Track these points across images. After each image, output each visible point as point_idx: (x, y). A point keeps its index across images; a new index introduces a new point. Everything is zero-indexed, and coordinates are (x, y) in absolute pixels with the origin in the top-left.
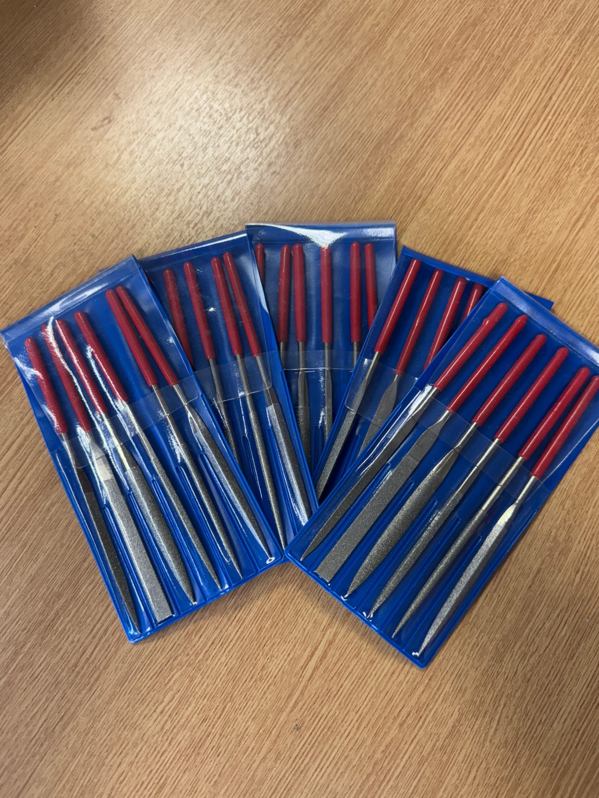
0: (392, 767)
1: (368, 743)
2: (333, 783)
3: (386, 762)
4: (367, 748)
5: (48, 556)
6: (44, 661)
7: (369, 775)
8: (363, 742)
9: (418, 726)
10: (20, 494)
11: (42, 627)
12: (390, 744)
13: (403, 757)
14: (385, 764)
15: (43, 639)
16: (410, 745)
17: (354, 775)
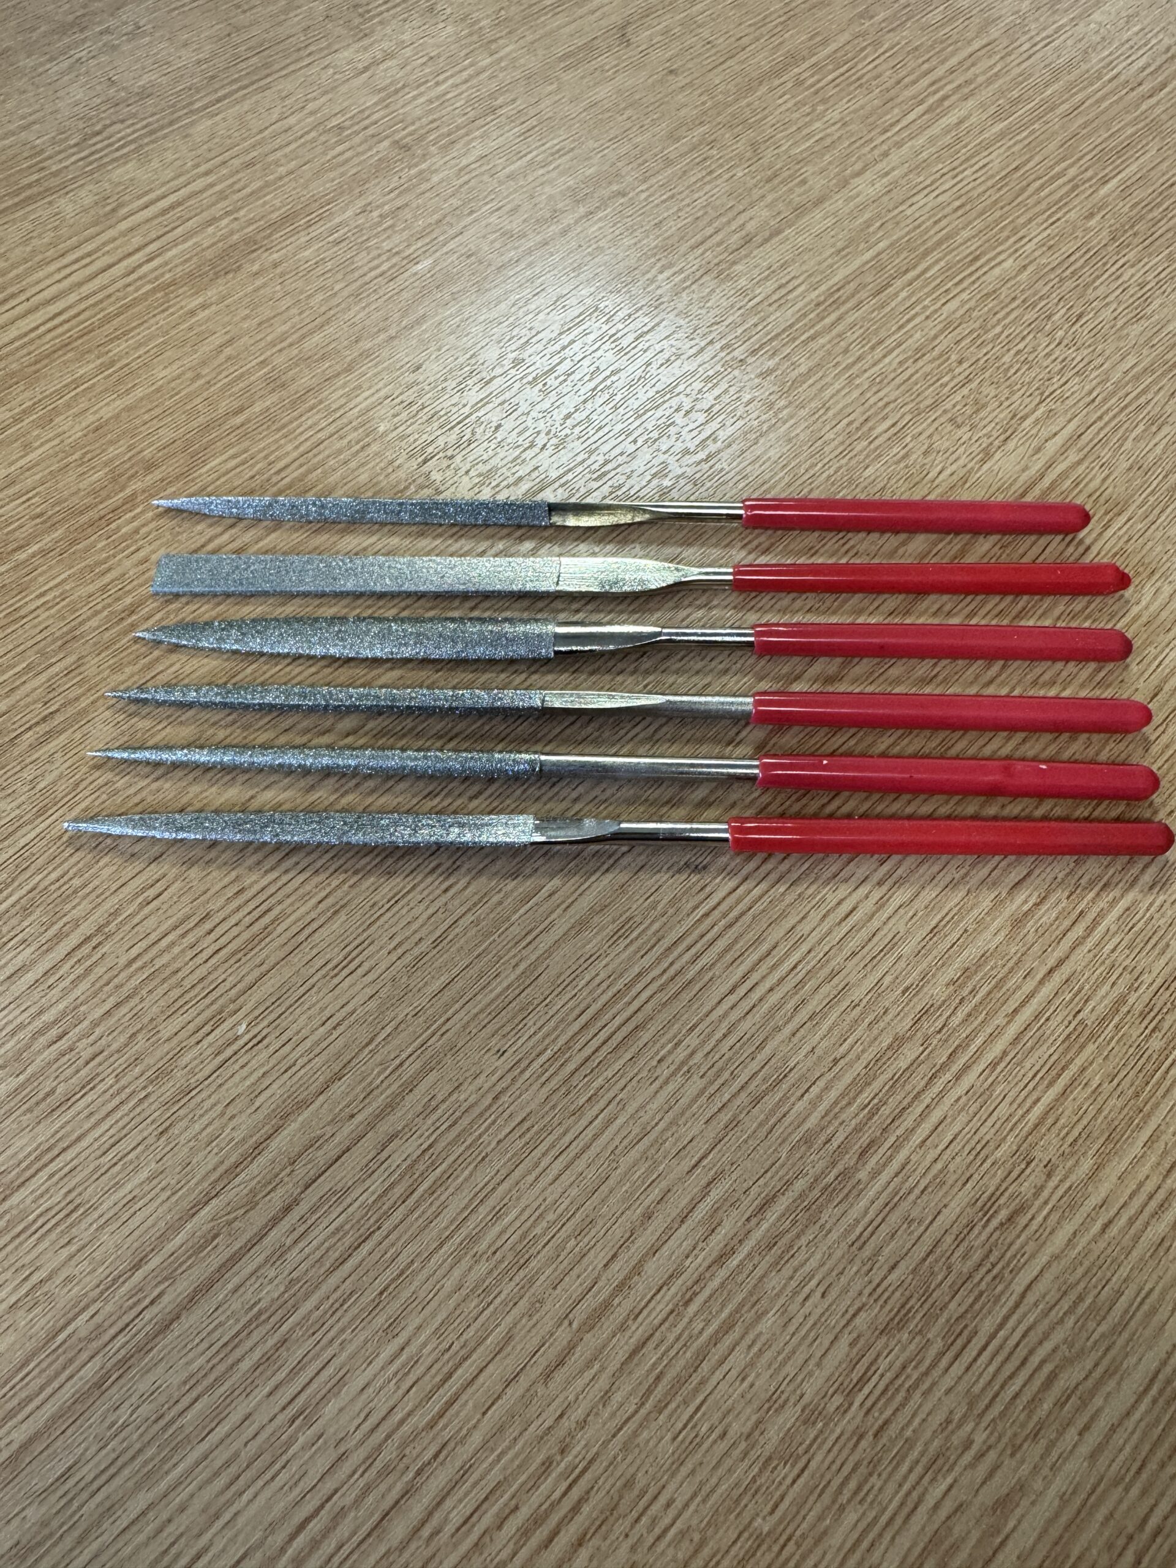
0: (975, 1032)
1: (907, 949)
2: (779, 1037)
3: (960, 1015)
4: (902, 964)
5: (158, 390)
6: (56, 586)
7: (899, 1042)
8: (892, 944)
9: (1072, 936)
10: (140, 278)
11: (84, 519)
12: (979, 966)
13: (1016, 1011)
14: (956, 1020)
15: (74, 542)
16: (1041, 982)
17: (852, 1029)
